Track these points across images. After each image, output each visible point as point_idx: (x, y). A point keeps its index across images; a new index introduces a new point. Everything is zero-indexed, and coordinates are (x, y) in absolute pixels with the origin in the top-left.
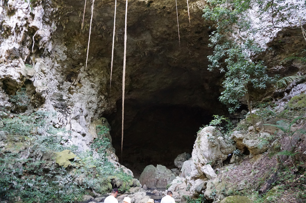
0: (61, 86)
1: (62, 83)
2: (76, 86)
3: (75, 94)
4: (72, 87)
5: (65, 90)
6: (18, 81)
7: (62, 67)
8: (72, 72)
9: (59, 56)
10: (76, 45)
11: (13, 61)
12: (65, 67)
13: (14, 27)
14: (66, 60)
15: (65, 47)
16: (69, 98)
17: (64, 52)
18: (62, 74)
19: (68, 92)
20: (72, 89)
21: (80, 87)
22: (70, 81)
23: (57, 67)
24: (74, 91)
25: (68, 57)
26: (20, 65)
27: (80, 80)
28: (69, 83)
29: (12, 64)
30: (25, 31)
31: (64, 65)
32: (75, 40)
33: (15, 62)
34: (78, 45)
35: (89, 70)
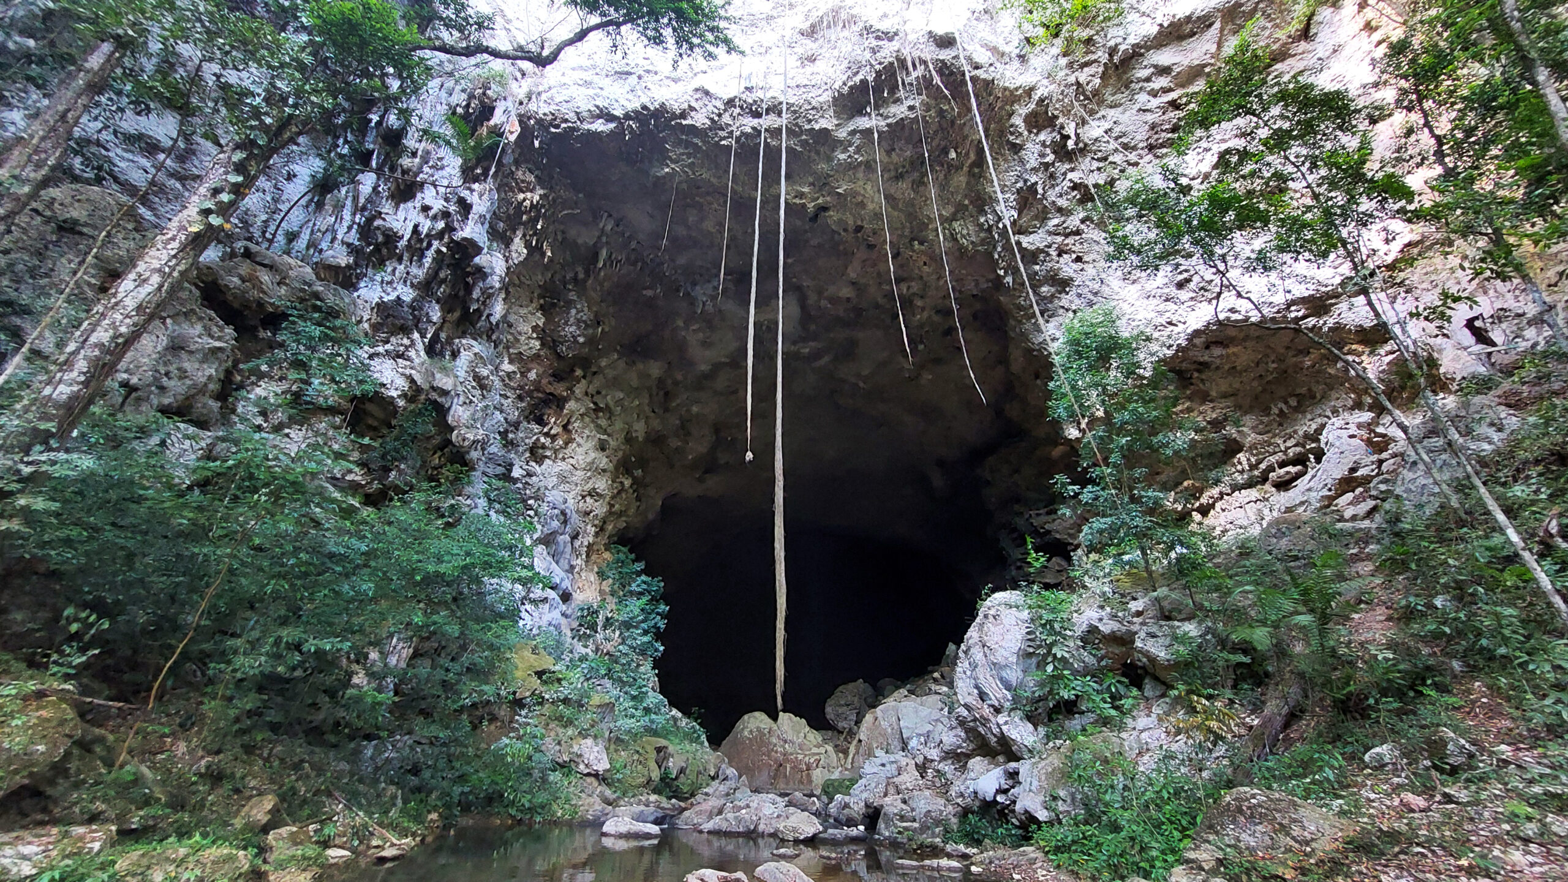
0: (511, 436)
1: (516, 425)
2: (554, 438)
3: (547, 461)
4: (542, 440)
5: (521, 449)
6: (401, 403)
7: (522, 373)
8: (551, 394)
9: (518, 340)
10: (573, 311)
11: (393, 340)
12: (532, 375)
13: (407, 237)
14: (537, 357)
15: (539, 314)
16: (530, 475)
17: (535, 328)
18: (520, 398)
19: (528, 455)
20: (544, 447)
21: (566, 444)
22: (541, 422)
23: (509, 374)
24: (548, 453)
25: (542, 345)
26: (412, 353)
27: (568, 422)
28: (536, 428)
29: (388, 347)
30: (438, 251)
31: (529, 370)
32: (572, 296)
33: (398, 342)
34: (578, 312)
35: (598, 393)
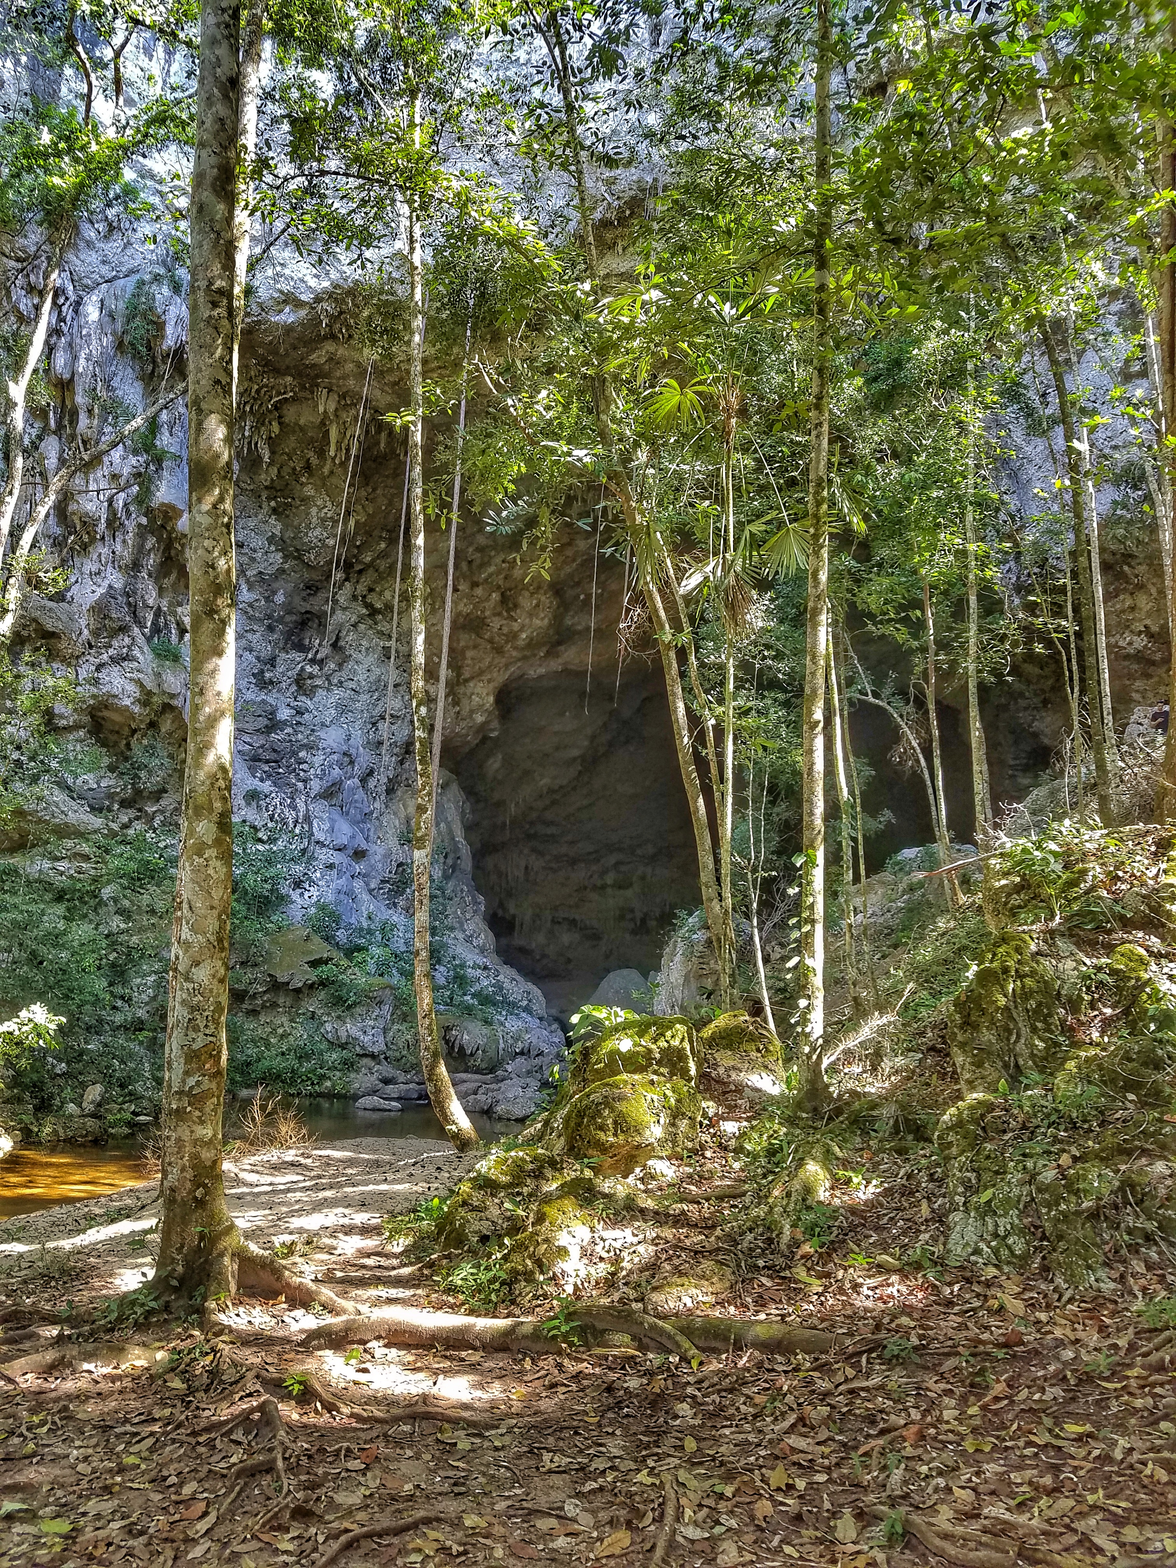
0: (268, 675)
1: (272, 662)
2: (321, 663)
3: (321, 692)
4: (308, 669)
5: (284, 685)
7: (267, 599)
10: (314, 511)
11: (115, 643)
13: (104, 517)
15: (272, 521)
16: (300, 713)
17: (271, 540)
19: (294, 688)
20: (311, 676)
21: (340, 665)
22: (301, 647)
23: (251, 605)
24: (318, 682)
25: (286, 557)
26: (136, 652)
27: (338, 638)
28: (297, 656)
29: (111, 651)
30: (140, 525)
31: (274, 593)
